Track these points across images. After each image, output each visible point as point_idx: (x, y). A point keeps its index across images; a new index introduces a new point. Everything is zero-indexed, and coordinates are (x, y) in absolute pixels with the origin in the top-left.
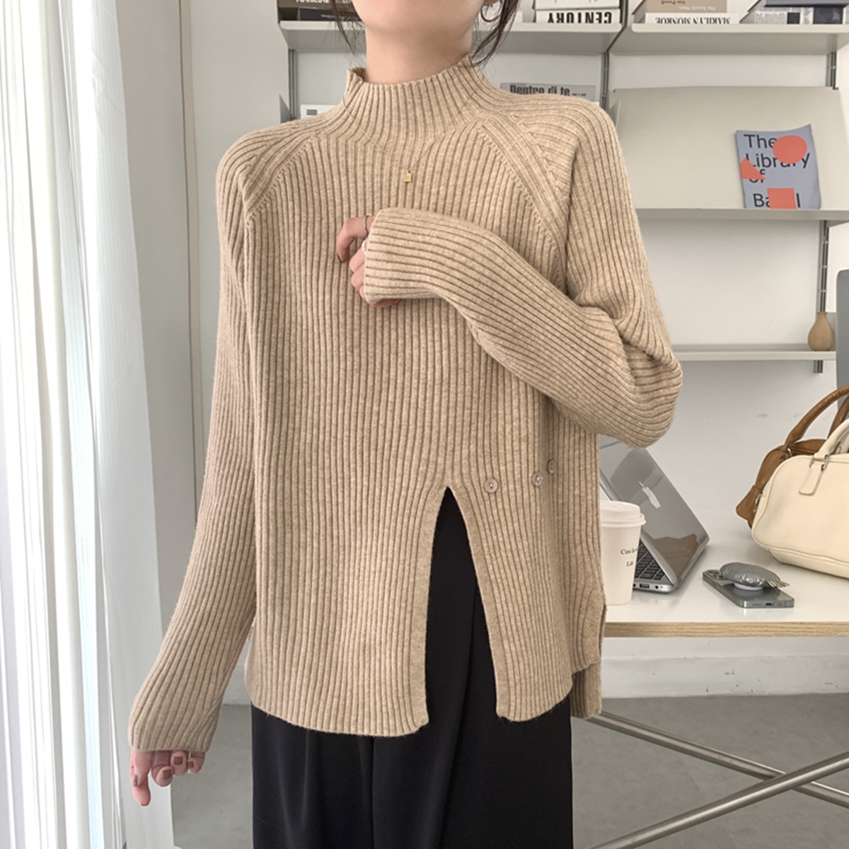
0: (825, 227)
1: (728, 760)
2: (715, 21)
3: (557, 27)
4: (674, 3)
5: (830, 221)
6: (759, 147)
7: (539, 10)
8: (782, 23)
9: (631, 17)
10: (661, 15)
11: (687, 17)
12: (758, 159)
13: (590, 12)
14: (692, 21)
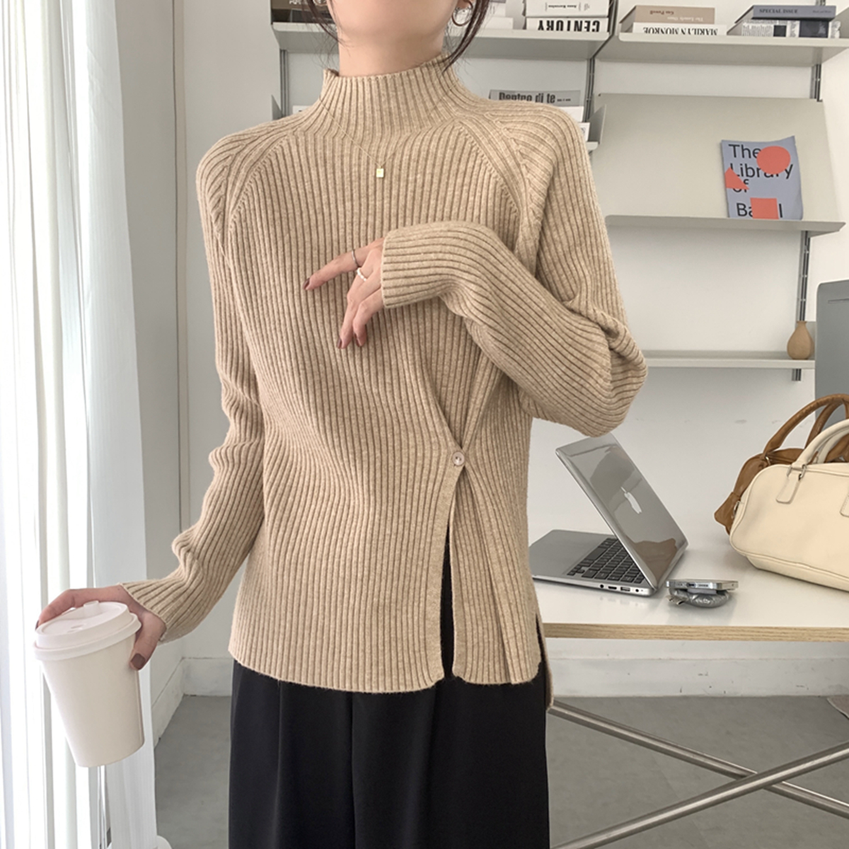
0: (806, 237)
1: (702, 760)
2: (703, 32)
3: (547, 35)
4: (663, 13)
5: (811, 232)
6: (743, 156)
7: (529, 17)
8: (769, 35)
9: (618, 26)
10: (649, 25)
11: (675, 28)
12: (742, 169)
13: (579, 20)
14: (680, 32)
